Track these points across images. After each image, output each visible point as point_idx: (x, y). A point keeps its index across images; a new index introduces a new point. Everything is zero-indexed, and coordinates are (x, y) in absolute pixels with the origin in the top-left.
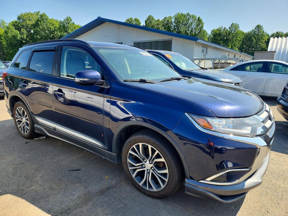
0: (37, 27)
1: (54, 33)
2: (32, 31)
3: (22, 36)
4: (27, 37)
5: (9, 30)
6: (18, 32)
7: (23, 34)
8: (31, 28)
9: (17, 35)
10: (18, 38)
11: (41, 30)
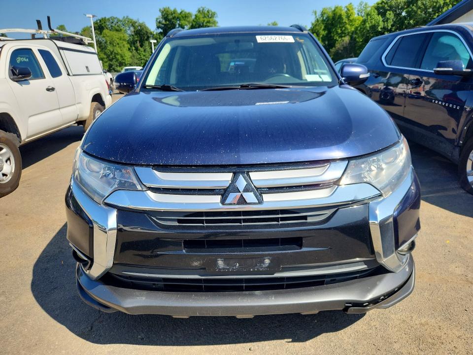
0: (413, 5)
1: (442, 11)
2: (404, 14)
3: (386, 25)
4: (392, 26)
5: (369, 17)
6: (381, 19)
7: (387, 21)
8: (403, 8)
9: (378, 23)
10: (379, 28)
11: (420, 8)
